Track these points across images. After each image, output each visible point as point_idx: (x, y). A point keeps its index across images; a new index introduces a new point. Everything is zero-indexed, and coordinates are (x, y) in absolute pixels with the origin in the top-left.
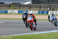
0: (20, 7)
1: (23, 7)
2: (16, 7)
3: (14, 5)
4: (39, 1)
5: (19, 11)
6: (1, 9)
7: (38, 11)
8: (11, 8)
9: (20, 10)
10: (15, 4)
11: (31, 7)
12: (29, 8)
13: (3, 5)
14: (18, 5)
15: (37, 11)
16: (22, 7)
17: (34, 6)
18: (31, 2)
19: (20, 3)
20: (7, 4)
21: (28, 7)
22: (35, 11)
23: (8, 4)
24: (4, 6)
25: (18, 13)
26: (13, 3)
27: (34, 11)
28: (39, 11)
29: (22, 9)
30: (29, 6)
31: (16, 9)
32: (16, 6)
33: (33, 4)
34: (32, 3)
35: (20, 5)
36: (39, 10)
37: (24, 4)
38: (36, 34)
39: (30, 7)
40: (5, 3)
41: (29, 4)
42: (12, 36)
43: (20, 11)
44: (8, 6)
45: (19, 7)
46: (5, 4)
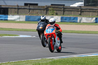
0: (64, 11)
1: (70, 12)
2: (57, 12)
3: (54, 8)
4: (96, 2)
5: (62, 18)
6: (33, 14)
7: (94, 18)
8: (49, 12)
9: (64, 16)
10: (56, 6)
11: (83, 12)
12: (79, 13)
13: (36, 7)
14: (61, 8)
15: (92, 18)
16: (67, 12)
17: (88, 10)
18: (83, 3)
19: (64, 5)
20: (42, 7)
21: (78, 11)
22: (90, 19)
23: (44, 7)
24: (37, 9)
25: (60, 21)
26: (52, 5)
27: (88, 19)
28: (96, 19)
29: (68, 15)
30: (80, 10)
31: (57, 14)
32: (57, 9)
33: (87, 6)
34: (85, 5)
35: (64, 8)
36: (97, 17)
37: (71, 6)
38: (90, 57)
39: (81, 12)
40: (39, 5)
41: (80, 7)
42: (50, 60)
43: (64, 18)
44: (44, 10)
45: (62, 12)
46: (39, 7)
